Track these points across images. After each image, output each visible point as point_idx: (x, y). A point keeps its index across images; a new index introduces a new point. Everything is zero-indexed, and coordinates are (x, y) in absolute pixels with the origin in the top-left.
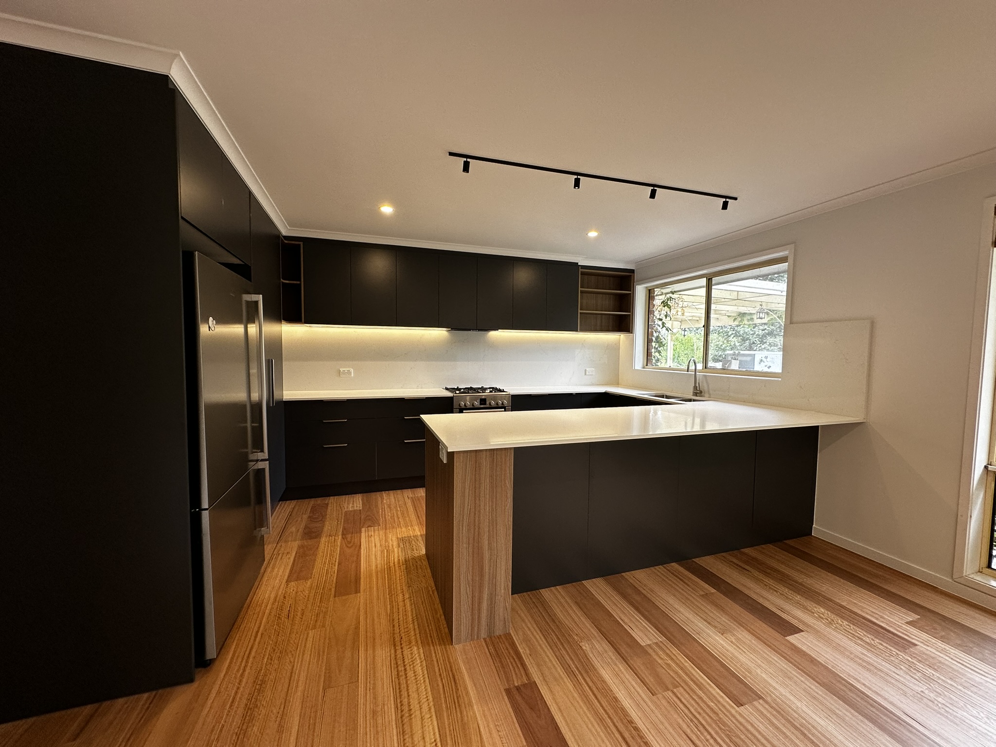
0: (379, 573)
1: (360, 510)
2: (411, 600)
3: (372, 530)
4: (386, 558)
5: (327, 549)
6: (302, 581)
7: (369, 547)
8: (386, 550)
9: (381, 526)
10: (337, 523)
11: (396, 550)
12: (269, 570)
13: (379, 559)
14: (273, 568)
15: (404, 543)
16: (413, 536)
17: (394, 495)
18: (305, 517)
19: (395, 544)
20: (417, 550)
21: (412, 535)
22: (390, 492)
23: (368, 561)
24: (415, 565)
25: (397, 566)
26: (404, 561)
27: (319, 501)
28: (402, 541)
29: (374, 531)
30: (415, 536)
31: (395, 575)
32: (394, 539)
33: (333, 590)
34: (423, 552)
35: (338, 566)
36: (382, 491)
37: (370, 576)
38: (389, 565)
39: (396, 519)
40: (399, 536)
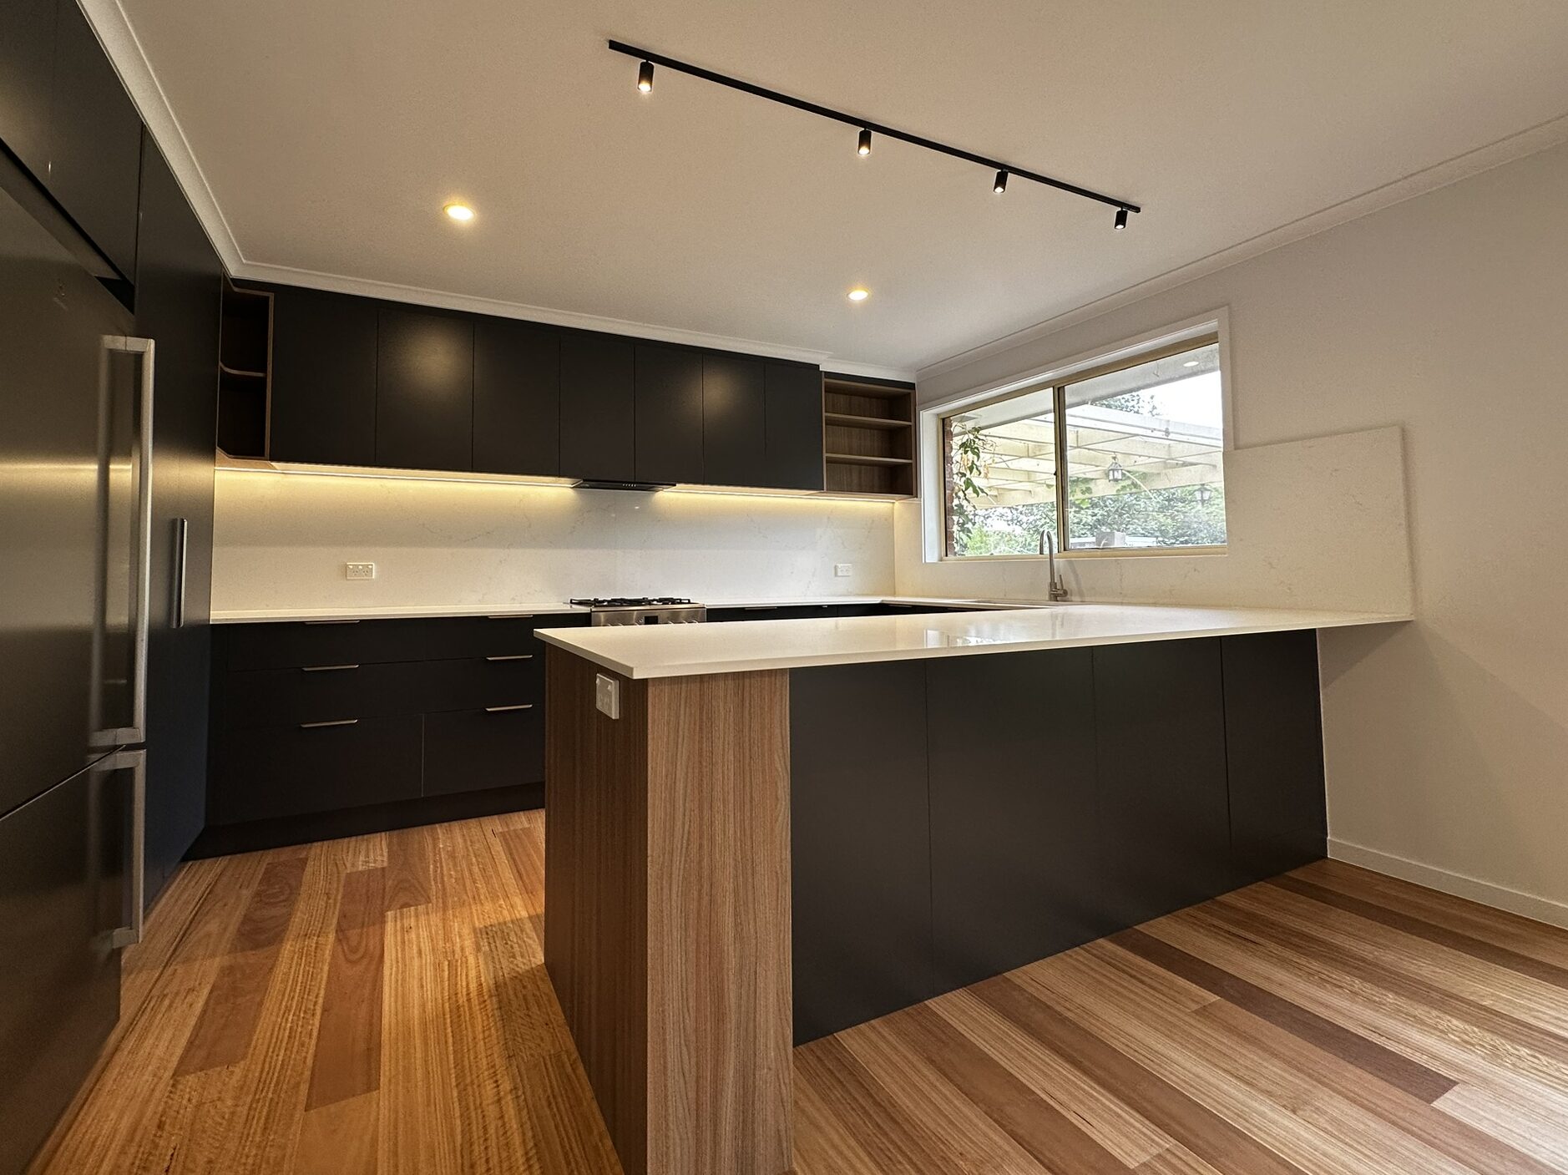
0: (430, 1026)
1: (383, 869)
2: (517, 1097)
3: (413, 913)
4: (447, 984)
5: (297, 972)
6: (218, 1069)
7: (404, 959)
8: (447, 963)
9: (434, 901)
10: (327, 903)
11: (471, 960)
12: (130, 1043)
13: (429, 986)
14: (141, 1039)
15: (491, 941)
16: (512, 922)
17: (461, 829)
18: (246, 893)
19: (469, 943)
20: (522, 956)
21: (508, 919)
22: (452, 823)
23: (403, 998)
24: (520, 996)
25: (475, 1002)
26: (493, 987)
27: (286, 854)
28: (484, 936)
29: (417, 916)
30: (517, 922)
31: (473, 1026)
32: (466, 931)
33: (304, 1088)
34: (540, 958)
35: (322, 1014)
36: (434, 823)
37: (408, 1034)
38: (457, 1001)
39: (468, 883)
40: (477, 924)
